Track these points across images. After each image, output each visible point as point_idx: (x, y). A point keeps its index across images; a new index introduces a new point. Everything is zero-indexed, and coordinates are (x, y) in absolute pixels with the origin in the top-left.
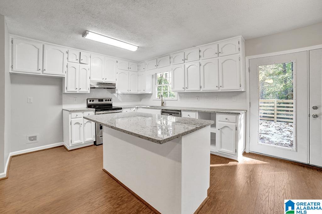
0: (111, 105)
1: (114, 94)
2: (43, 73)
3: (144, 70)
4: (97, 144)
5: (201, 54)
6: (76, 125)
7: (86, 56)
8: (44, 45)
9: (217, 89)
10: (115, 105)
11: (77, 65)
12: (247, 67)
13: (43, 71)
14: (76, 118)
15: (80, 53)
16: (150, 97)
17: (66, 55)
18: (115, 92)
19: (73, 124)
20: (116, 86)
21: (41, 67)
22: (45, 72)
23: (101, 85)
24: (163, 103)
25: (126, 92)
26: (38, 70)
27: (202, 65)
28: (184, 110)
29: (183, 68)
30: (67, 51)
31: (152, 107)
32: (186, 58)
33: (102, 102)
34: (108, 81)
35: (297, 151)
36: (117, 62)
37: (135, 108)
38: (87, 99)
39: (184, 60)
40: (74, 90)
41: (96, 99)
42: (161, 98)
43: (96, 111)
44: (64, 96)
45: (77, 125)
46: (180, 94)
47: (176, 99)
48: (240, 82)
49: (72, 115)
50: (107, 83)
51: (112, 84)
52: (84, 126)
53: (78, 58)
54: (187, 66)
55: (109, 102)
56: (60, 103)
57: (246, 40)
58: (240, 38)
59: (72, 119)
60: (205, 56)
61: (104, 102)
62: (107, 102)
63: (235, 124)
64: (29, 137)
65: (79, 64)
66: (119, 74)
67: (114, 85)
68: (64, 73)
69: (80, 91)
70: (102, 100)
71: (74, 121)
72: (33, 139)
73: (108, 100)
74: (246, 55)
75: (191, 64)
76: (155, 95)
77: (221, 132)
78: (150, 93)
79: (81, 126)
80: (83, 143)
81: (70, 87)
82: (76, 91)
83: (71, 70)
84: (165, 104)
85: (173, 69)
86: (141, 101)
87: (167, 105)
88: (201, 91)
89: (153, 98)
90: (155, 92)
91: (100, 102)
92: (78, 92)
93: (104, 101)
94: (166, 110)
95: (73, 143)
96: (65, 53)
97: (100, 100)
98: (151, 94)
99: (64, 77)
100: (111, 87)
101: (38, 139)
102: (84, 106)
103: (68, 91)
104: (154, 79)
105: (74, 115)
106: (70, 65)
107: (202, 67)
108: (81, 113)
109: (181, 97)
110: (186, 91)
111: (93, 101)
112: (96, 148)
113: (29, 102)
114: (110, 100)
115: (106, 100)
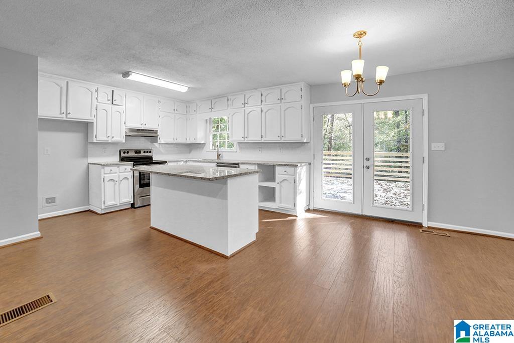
0: (151, 158)
1: (155, 144)
2: (67, 117)
3: (195, 112)
4: (135, 207)
5: (263, 99)
6: (110, 182)
7: (120, 95)
8: (67, 82)
9: (279, 139)
10: (156, 158)
11: (109, 107)
12: (312, 115)
13: (66, 115)
14: (110, 173)
15: (113, 91)
16: (203, 148)
17: (95, 94)
18: (156, 142)
19: (106, 181)
20: (158, 133)
21: (64, 110)
22: (69, 116)
23: (138, 132)
24: (219, 156)
25: (170, 140)
26: (61, 114)
27: (264, 111)
28: (242, 163)
29: (243, 113)
30: (96, 89)
31: (205, 161)
32: (246, 102)
33: (140, 154)
34: (148, 127)
35: (354, 203)
36: (159, 102)
37: (182, 162)
38: (120, 151)
39: (244, 104)
40: (105, 139)
41: (131, 150)
42: (216, 148)
43: (134, 165)
44: (90, 146)
45: (112, 183)
46: (240, 143)
47: (235, 151)
48: (302, 132)
49: (105, 170)
50: (147, 130)
51: (153, 131)
52: (120, 184)
53: (110, 98)
54: (247, 112)
55: (149, 154)
56: (85, 155)
57: (311, 86)
58: (302, 85)
59: (105, 175)
60: (267, 101)
61: (142, 154)
62: (146, 154)
63: (293, 177)
64: (46, 199)
65: (111, 106)
66: (163, 118)
67: (156, 132)
68: (93, 118)
69: (113, 140)
70: (139, 152)
71: (108, 177)
72: (50, 201)
73: (147, 152)
74: (311, 103)
75: (251, 110)
76: (209, 146)
77: (281, 186)
78: (203, 142)
79: (116, 184)
80: (118, 205)
81: (100, 134)
82: (107, 139)
83: (101, 114)
84: (222, 157)
85: (231, 114)
86: (190, 153)
87: (224, 158)
88: (263, 141)
89: (206, 149)
90: (209, 142)
91: (136, 155)
92: (110, 142)
93: (142, 152)
94: (223, 163)
95: (106, 205)
96: (94, 91)
97: (136, 152)
98: (204, 144)
99: (93, 122)
100: (150, 135)
101: (57, 201)
102: (116, 159)
103: (98, 139)
104: (208, 125)
105: (107, 169)
106: (100, 106)
107: (263, 113)
108: (116, 167)
109: (241, 148)
110: (245, 141)
111: (128, 152)
112: (134, 211)
113: (45, 154)
114: (150, 152)
115: (144, 152)
